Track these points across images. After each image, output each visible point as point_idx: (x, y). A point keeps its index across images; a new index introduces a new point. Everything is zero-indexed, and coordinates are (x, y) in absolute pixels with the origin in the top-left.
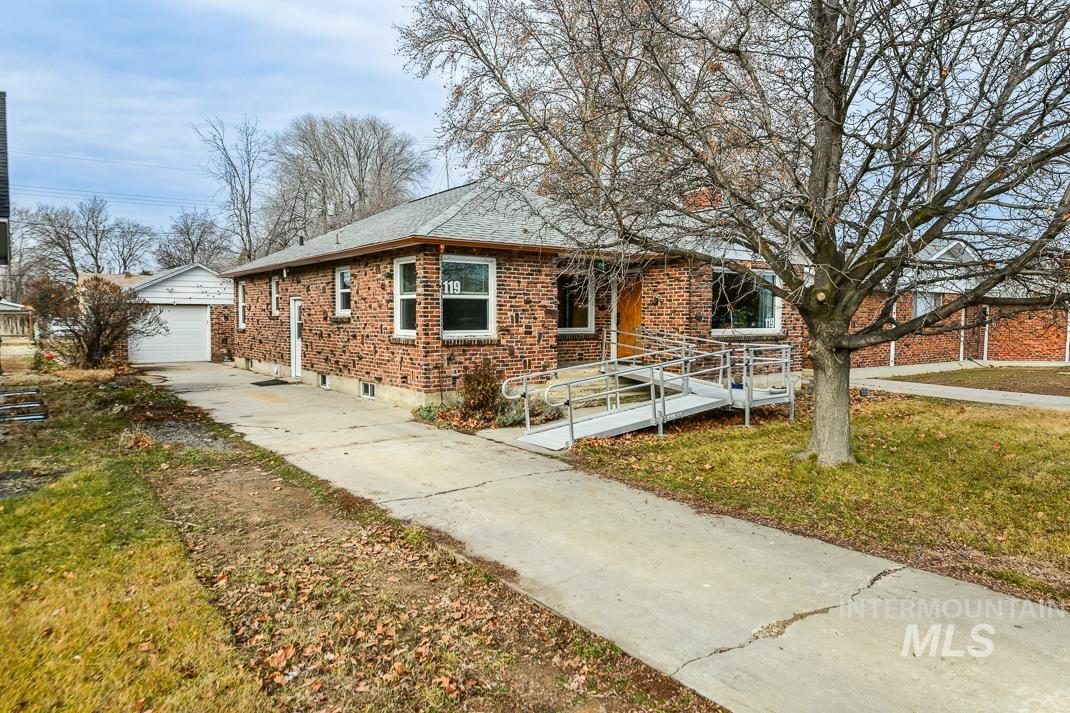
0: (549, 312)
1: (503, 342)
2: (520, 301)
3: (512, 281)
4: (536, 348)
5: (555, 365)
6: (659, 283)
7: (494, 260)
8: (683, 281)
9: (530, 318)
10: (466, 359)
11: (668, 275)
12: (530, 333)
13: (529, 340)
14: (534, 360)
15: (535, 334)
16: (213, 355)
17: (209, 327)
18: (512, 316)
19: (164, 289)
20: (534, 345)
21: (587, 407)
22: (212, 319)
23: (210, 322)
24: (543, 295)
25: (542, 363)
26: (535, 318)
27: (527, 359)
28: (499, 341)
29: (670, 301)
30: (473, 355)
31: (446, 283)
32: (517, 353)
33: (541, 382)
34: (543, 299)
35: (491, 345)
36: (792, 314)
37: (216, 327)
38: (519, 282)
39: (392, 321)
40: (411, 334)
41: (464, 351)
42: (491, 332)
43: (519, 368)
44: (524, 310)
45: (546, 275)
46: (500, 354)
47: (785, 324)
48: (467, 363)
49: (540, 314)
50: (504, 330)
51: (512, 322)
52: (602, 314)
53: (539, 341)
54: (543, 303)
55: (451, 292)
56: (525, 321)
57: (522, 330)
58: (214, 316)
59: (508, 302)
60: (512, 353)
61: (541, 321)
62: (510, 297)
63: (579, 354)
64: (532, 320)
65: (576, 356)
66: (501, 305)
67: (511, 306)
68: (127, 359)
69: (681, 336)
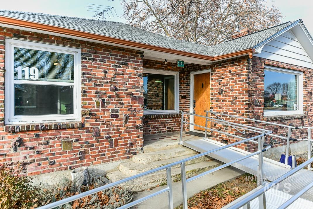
0: (135, 98)
1: (87, 125)
2: (107, 89)
3: (98, 71)
4: (123, 129)
5: (141, 142)
6: (223, 78)
7: (79, 51)
8: (243, 75)
9: (117, 103)
10: (40, 144)
11: (230, 71)
12: (117, 116)
13: (116, 122)
14: (121, 139)
15: (122, 116)
18: (97, 103)
20: (121, 126)
21: (163, 185)
24: (129, 84)
25: (129, 141)
26: (122, 104)
27: (113, 139)
28: (83, 125)
29: (232, 91)
30: (50, 139)
31: (19, 69)
32: (103, 134)
33: (127, 158)
34: (130, 88)
35: (73, 128)
36: (309, 101)
38: (106, 72)
41: (37, 136)
42: (76, 117)
43: (105, 147)
44: (110, 97)
45: (132, 68)
46: (83, 136)
47: (305, 108)
48: (41, 148)
49: (127, 100)
50: (89, 114)
51: (98, 107)
52: (183, 100)
53: (126, 123)
54: (130, 91)
55: (27, 77)
56: (111, 106)
57: (108, 114)
59: (93, 89)
60: (98, 134)
61: (128, 106)
62: (95, 85)
63: (168, 128)
64: (119, 105)
65: (166, 129)
66: (85, 92)
67: (97, 93)
69: (241, 117)
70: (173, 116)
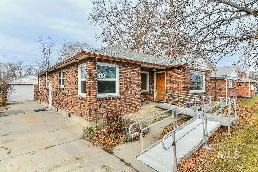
0: (138, 86)
1: (122, 97)
2: (128, 82)
3: (125, 74)
4: (134, 99)
5: (140, 105)
6: (172, 75)
7: (118, 65)
8: (182, 74)
9: (132, 88)
10: (107, 105)
11: (176, 73)
12: (132, 93)
13: (131, 96)
14: (133, 104)
15: (133, 94)
16: (34, 98)
17: (33, 91)
18: (125, 87)
19: (19, 80)
20: (133, 98)
22: (34, 88)
23: (33, 89)
24: (136, 79)
25: (136, 104)
26: (133, 88)
27: (131, 103)
28: (120, 97)
29: (177, 81)
30: (110, 103)
31: (99, 74)
32: (127, 101)
33: (136, 112)
34: (136, 81)
35: (118, 99)
36: (208, 86)
37: (36, 90)
38: (128, 74)
39: (77, 90)
40: (84, 95)
41: (106, 102)
42: (117, 94)
43: (128, 107)
44: (129, 85)
45: (137, 72)
46: (121, 102)
47: (206, 89)
48: (108, 107)
49: (135, 86)
50: (122, 93)
51: (125, 90)
52: (151, 86)
53: (135, 96)
54: (136, 82)
55: (101, 78)
56: (130, 89)
57: (129, 92)
58: (35, 88)
59: (124, 82)
60: (125, 102)
61: (136, 89)
62: (124, 80)
63: (145, 99)
64: (132, 89)
66: (121, 83)
67: (125, 84)
68: (7, 100)
69: (181, 93)
70: (147, 94)
